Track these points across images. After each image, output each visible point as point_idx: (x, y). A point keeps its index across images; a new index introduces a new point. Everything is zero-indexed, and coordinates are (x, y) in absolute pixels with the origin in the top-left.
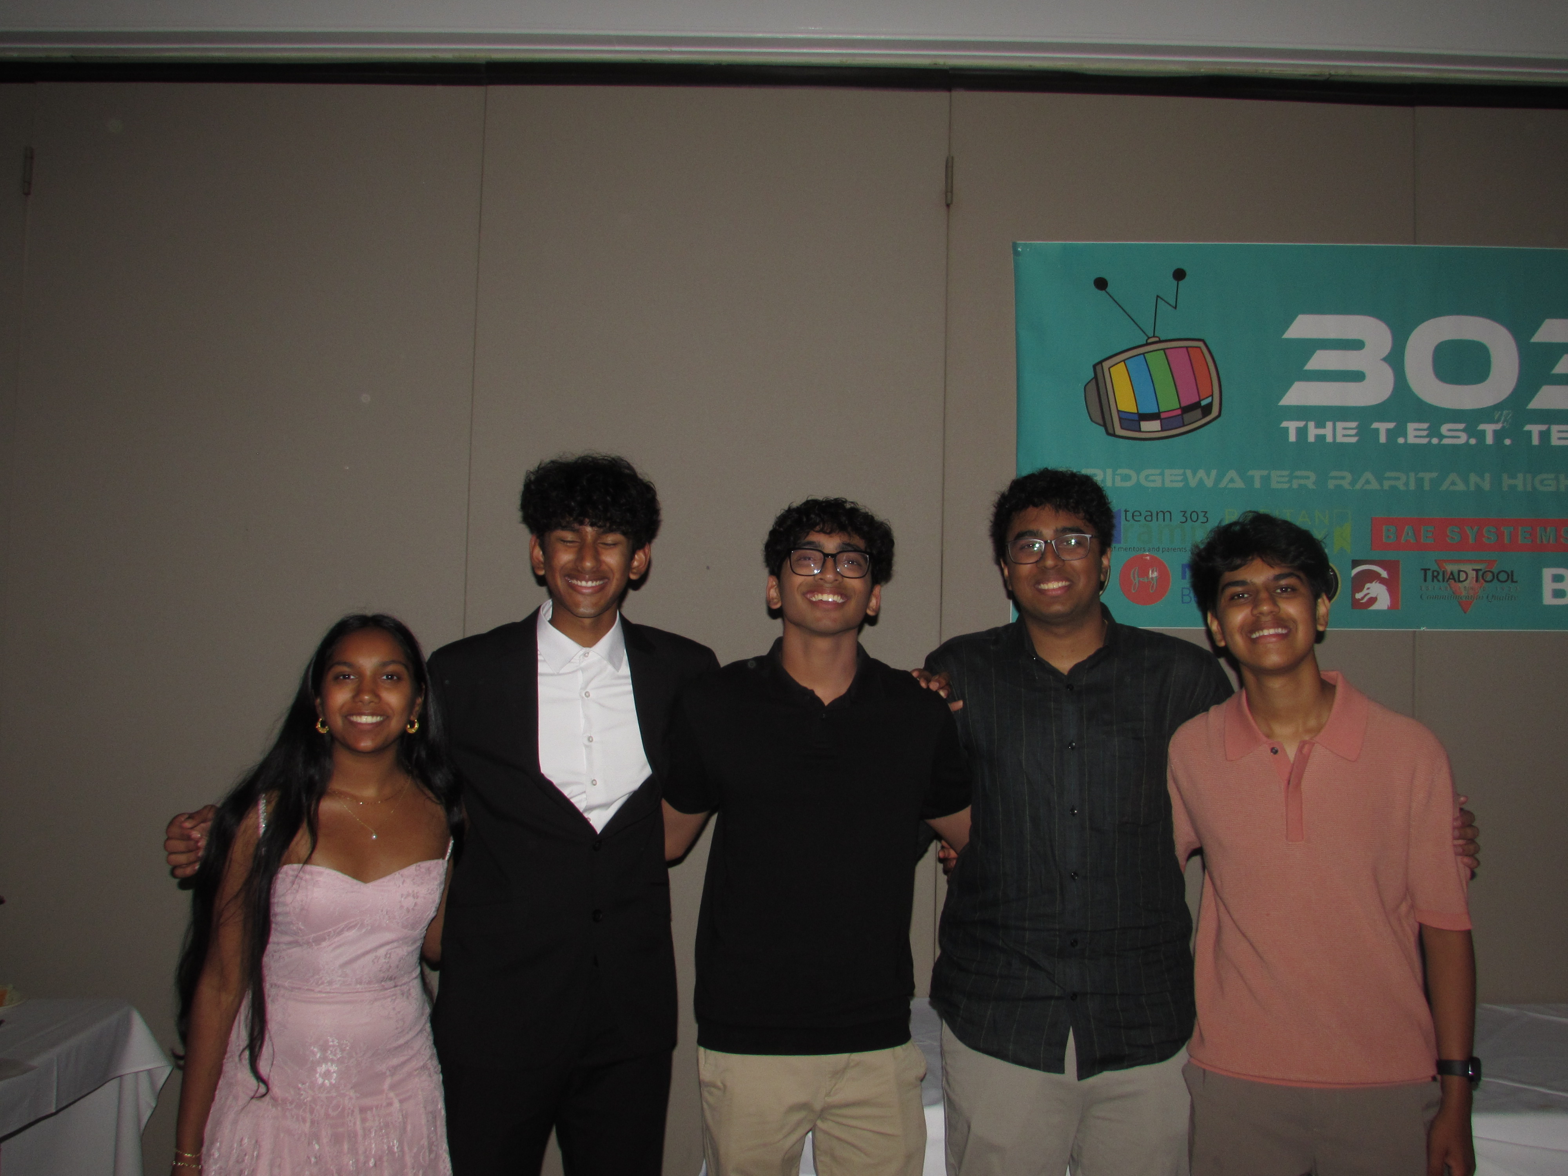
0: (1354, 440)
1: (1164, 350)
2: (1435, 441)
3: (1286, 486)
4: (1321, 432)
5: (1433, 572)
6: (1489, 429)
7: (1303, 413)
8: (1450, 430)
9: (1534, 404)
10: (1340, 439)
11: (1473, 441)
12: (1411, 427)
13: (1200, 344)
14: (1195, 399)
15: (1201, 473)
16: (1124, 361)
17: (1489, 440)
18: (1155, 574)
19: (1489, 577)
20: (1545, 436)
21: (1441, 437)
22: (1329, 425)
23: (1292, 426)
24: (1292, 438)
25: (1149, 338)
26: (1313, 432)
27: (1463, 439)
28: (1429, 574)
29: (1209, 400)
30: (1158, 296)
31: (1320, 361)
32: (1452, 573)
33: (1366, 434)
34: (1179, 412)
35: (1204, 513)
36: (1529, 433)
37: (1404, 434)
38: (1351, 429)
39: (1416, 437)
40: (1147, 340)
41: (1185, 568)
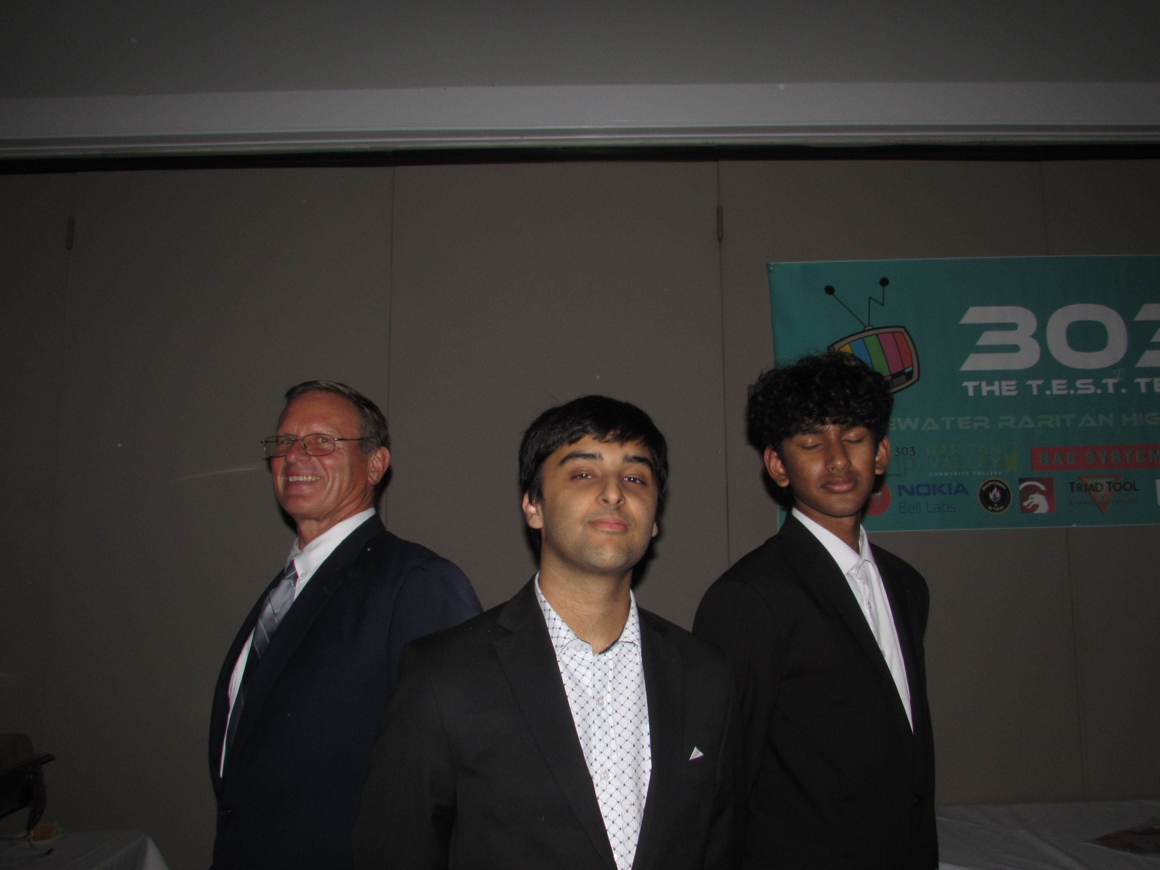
0: (1014, 393)
1: (877, 335)
2: (1072, 392)
3: (968, 427)
4: (990, 388)
5: (1078, 485)
6: (1110, 382)
7: (978, 375)
8: (1082, 384)
9: (1140, 364)
10: (1005, 393)
11: (1099, 391)
12: (1055, 383)
13: (902, 330)
14: (901, 369)
15: (908, 421)
16: (849, 343)
17: (1111, 390)
18: (880, 493)
19: (1118, 487)
20: (1150, 386)
21: (1076, 389)
22: (996, 383)
23: (970, 385)
24: (971, 393)
25: (866, 327)
26: (985, 389)
27: (1092, 390)
28: (1075, 486)
29: (910, 369)
30: (870, 298)
31: (987, 338)
32: (1091, 485)
33: (1023, 390)
34: (890, 378)
35: (911, 449)
36: (1138, 384)
37: (1050, 388)
38: (1012, 385)
39: (1059, 389)
40: (864, 328)
41: (901, 488)
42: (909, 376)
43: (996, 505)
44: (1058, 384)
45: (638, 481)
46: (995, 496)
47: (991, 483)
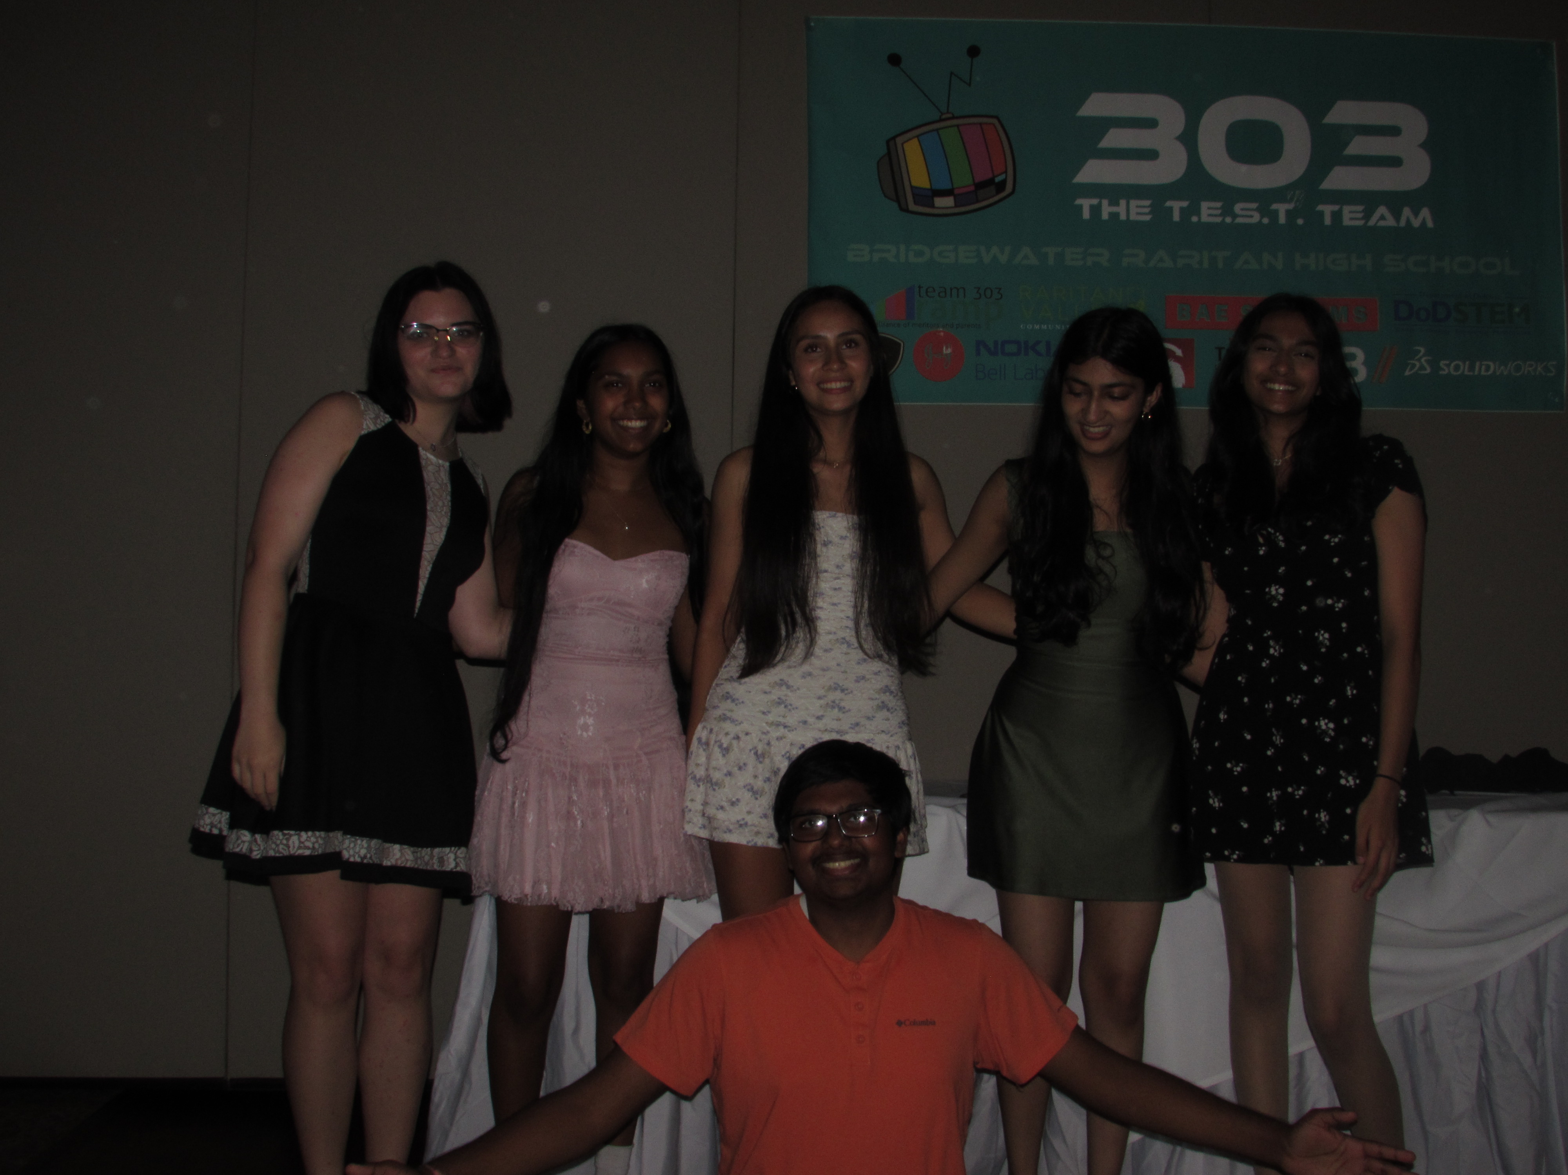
0: (1148, 218)
1: (958, 126)
2: (1228, 220)
3: (1080, 263)
4: (1114, 209)
6: (1282, 209)
7: (1098, 190)
8: (1243, 209)
9: (1326, 185)
10: (1133, 217)
11: (1266, 221)
12: (1204, 205)
13: (995, 121)
14: (990, 176)
15: (995, 250)
16: (918, 137)
17: (1282, 219)
18: (949, 351)
20: (1337, 216)
21: (1235, 216)
22: (1123, 203)
23: (1086, 204)
24: (1086, 215)
25: (942, 114)
26: (1106, 210)
27: (1256, 218)
28: (1224, 352)
29: (1003, 177)
30: (952, 73)
31: (1114, 139)
33: (1160, 212)
34: (972, 188)
35: (998, 290)
36: (1321, 214)
37: (1198, 213)
38: (1144, 207)
39: (1210, 215)
40: (940, 117)
41: (980, 344)
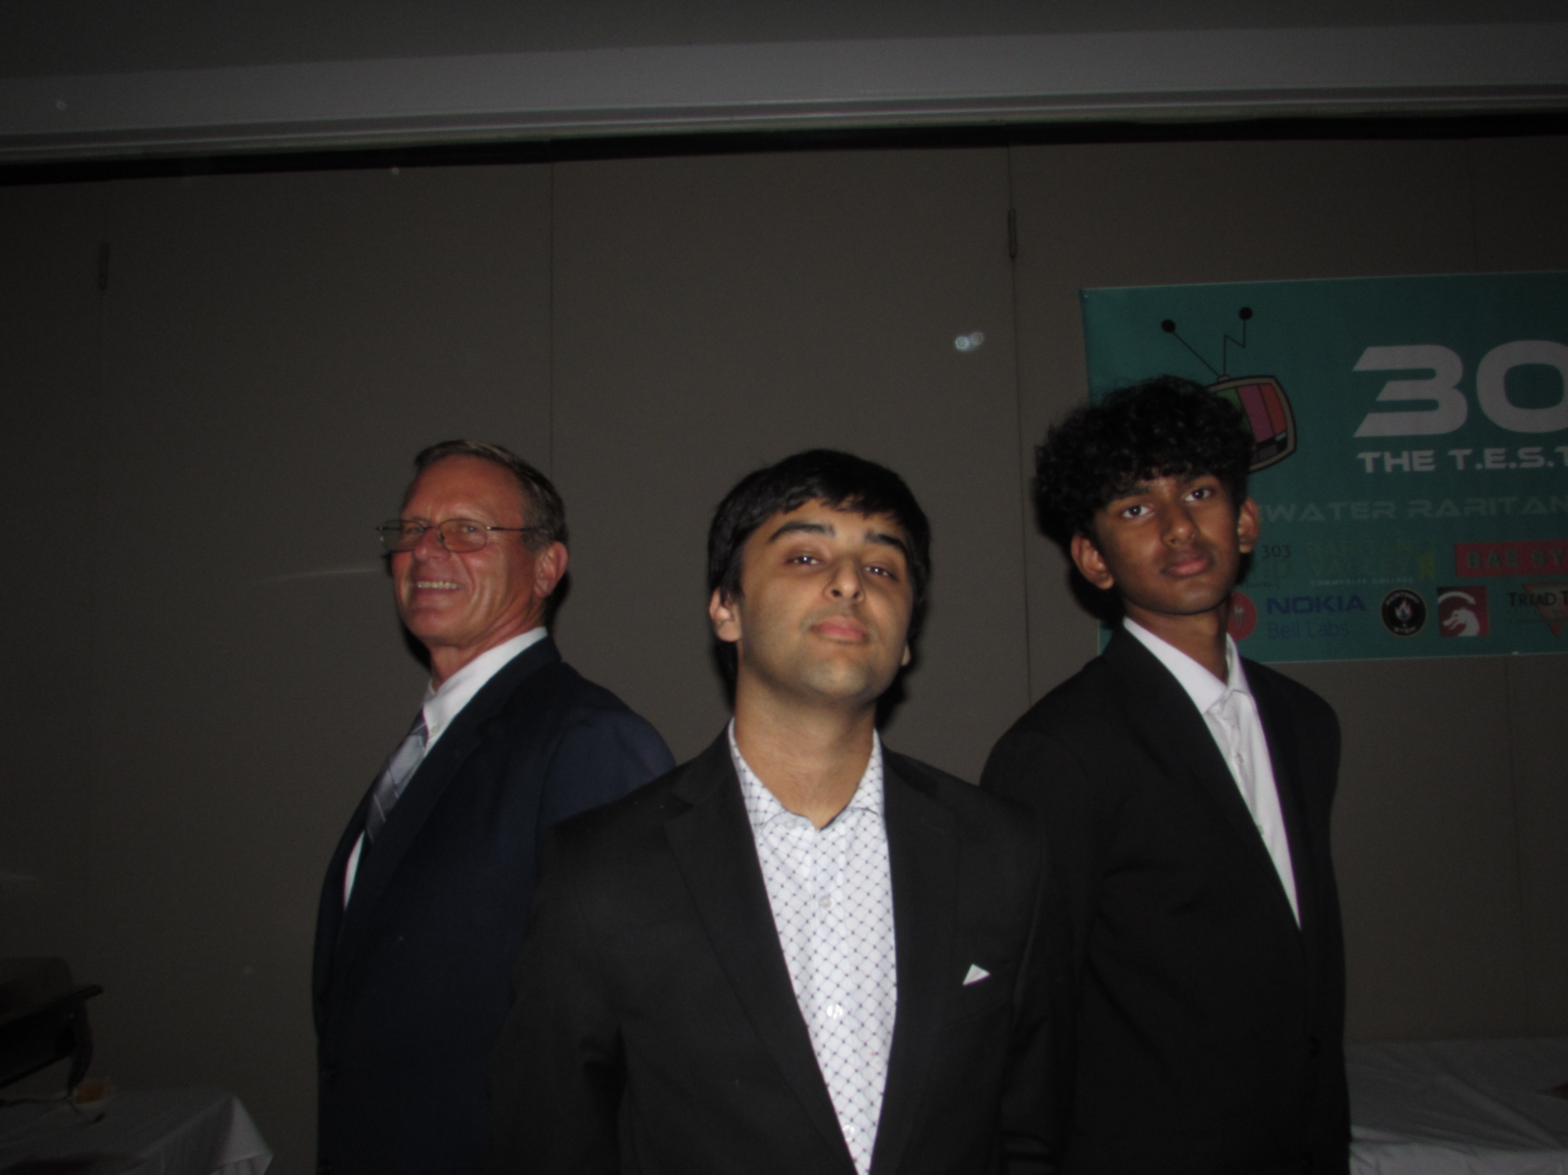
0: (1431, 468)
1: (1235, 387)
2: (1513, 465)
3: (1366, 517)
4: (1397, 461)
5: (1520, 596)
6: (1566, 451)
7: (1379, 443)
8: (1527, 454)
10: (1417, 468)
11: (1551, 464)
12: (1488, 453)
13: (1272, 381)
14: (1271, 435)
15: (1280, 508)
18: (1241, 610)
21: (1519, 461)
22: (1405, 454)
23: (1368, 458)
24: (1369, 468)
25: (1219, 377)
26: (1389, 462)
27: (1541, 462)
28: (1516, 598)
29: (1283, 435)
30: (1226, 336)
31: (1392, 391)
32: (1539, 597)
33: (1443, 462)
34: (1254, 448)
35: (1286, 548)
37: (1481, 460)
38: (1428, 457)
39: (1494, 462)
40: (1217, 379)
41: (1271, 603)
42: (1282, 445)
43: (1404, 625)
44: (1494, 455)
45: (885, 574)
46: (1403, 612)
47: (1398, 595)
